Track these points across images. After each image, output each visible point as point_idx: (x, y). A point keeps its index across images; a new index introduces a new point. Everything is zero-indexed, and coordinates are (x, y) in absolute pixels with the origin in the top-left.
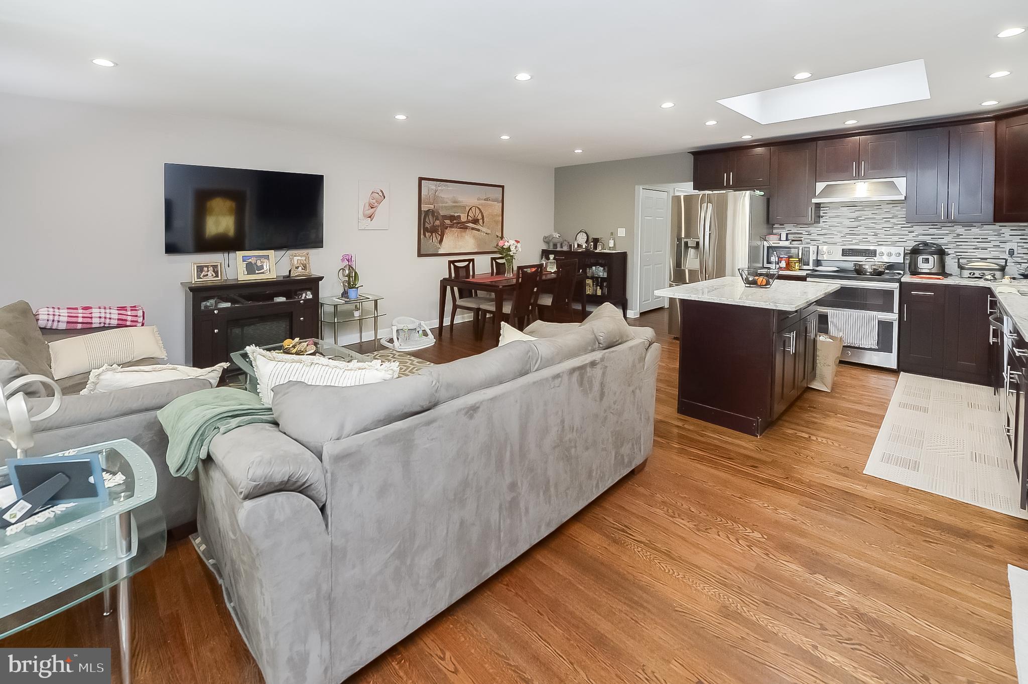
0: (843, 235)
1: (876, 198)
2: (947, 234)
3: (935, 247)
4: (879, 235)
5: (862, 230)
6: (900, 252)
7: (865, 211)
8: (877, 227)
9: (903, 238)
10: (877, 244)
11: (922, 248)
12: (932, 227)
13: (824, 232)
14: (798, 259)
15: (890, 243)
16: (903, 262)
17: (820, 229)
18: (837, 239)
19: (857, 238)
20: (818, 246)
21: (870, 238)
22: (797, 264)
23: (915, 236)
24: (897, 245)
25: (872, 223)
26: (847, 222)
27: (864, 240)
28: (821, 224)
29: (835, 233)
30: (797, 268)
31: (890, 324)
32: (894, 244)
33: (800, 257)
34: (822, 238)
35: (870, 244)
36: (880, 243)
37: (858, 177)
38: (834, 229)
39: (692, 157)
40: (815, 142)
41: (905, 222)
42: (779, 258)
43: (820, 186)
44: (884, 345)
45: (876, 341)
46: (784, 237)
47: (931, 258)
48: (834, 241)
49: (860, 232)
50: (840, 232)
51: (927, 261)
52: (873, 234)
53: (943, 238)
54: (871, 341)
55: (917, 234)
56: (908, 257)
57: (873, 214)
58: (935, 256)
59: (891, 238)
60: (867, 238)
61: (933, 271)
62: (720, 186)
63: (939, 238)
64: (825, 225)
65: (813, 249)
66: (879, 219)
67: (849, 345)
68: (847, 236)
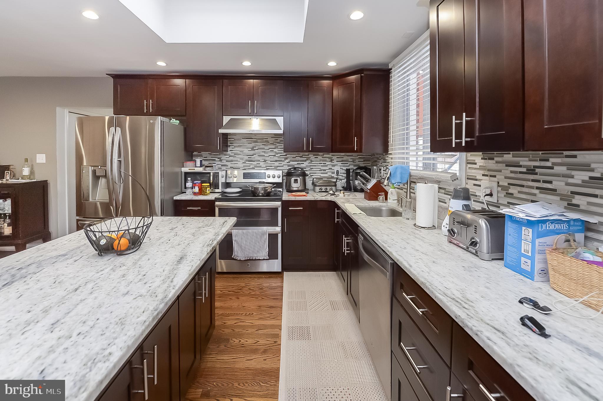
0: (244, 161)
1: (264, 131)
2: (305, 161)
3: (300, 170)
4: (267, 161)
5: (256, 157)
6: (280, 174)
7: (258, 142)
8: (266, 155)
9: (281, 164)
10: (265, 169)
11: (293, 171)
12: (297, 155)
13: (231, 158)
14: (209, 184)
15: (273, 167)
16: (281, 182)
17: (228, 156)
18: (240, 164)
19: (253, 164)
20: (226, 171)
21: (262, 164)
22: (208, 189)
23: (288, 162)
24: (278, 169)
25: (263, 152)
26: (246, 151)
27: (258, 165)
28: (229, 152)
29: (239, 159)
30: (208, 192)
31: (276, 235)
32: (276, 168)
33: (212, 182)
34: (229, 164)
35: (262, 168)
36: (268, 167)
37: (252, 114)
38: (238, 157)
39: (111, 80)
40: (221, 81)
41: (283, 152)
42: (193, 183)
43: (226, 119)
44: (272, 255)
45: (267, 253)
46: (198, 164)
47: (298, 179)
48: (238, 166)
49: (255, 159)
50: (242, 159)
51: (296, 181)
52: (263, 160)
53: (303, 164)
54: (264, 253)
55: (289, 160)
56: (285, 178)
57: (263, 145)
58: (301, 177)
59: (274, 164)
60: (260, 164)
61: (300, 189)
62: (141, 113)
63: (301, 164)
64: (231, 153)
65: (222, 173)
66: (267, 149)
67: (248, 259)
68: (247, 162)
